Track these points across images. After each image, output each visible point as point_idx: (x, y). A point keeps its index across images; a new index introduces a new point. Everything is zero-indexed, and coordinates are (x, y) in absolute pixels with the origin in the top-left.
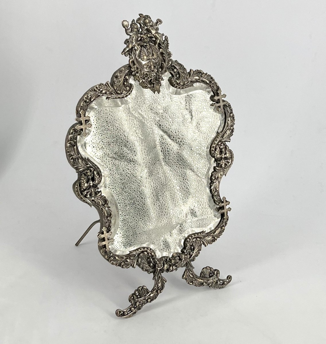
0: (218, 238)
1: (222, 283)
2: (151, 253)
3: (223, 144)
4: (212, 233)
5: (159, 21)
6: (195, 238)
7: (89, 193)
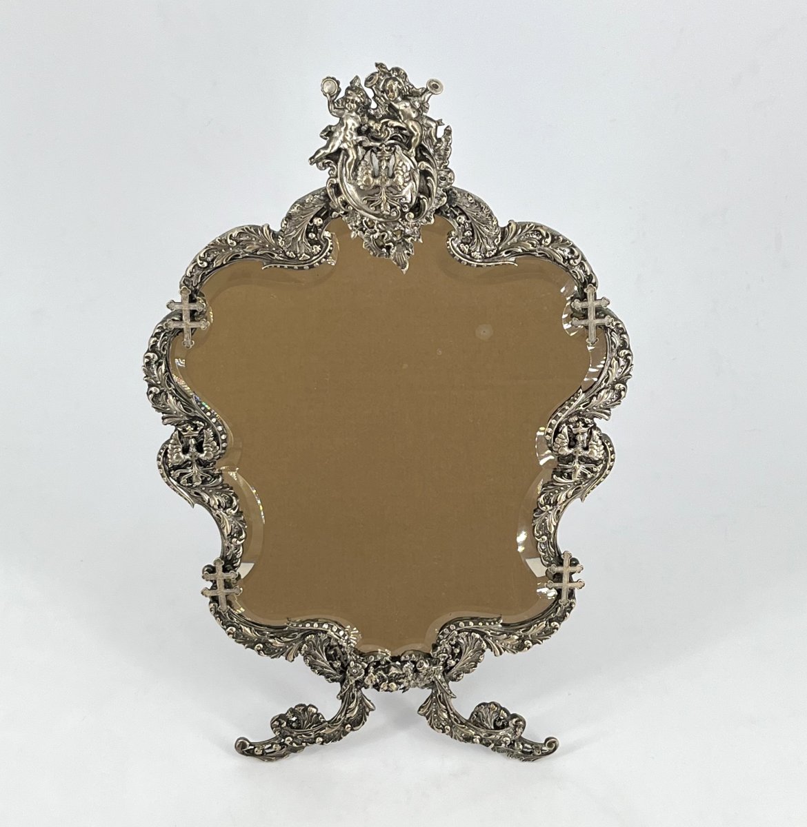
0: (533, 644)
1: (528, 749)
2: (338, 638)
3: (584, 422)
4: (519, 629)
5: (435, 86)
6: (466, 630)
7: (186, 476)
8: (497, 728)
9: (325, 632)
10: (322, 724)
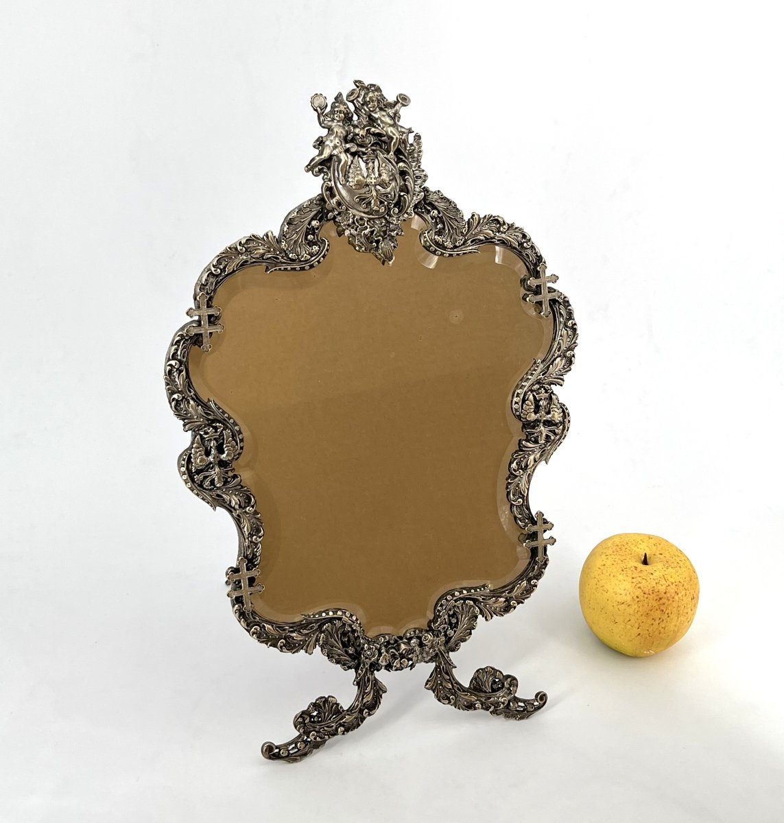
0: (518, 604)
1: (522, 707)
2: (352, 623)
3: (545, 389)
4: (504, 592)
5: (403, 100)
6: (461, 599)
7: (209, 479)
8: (494, 690)
9: (340, 619)
10: (341, 713)
